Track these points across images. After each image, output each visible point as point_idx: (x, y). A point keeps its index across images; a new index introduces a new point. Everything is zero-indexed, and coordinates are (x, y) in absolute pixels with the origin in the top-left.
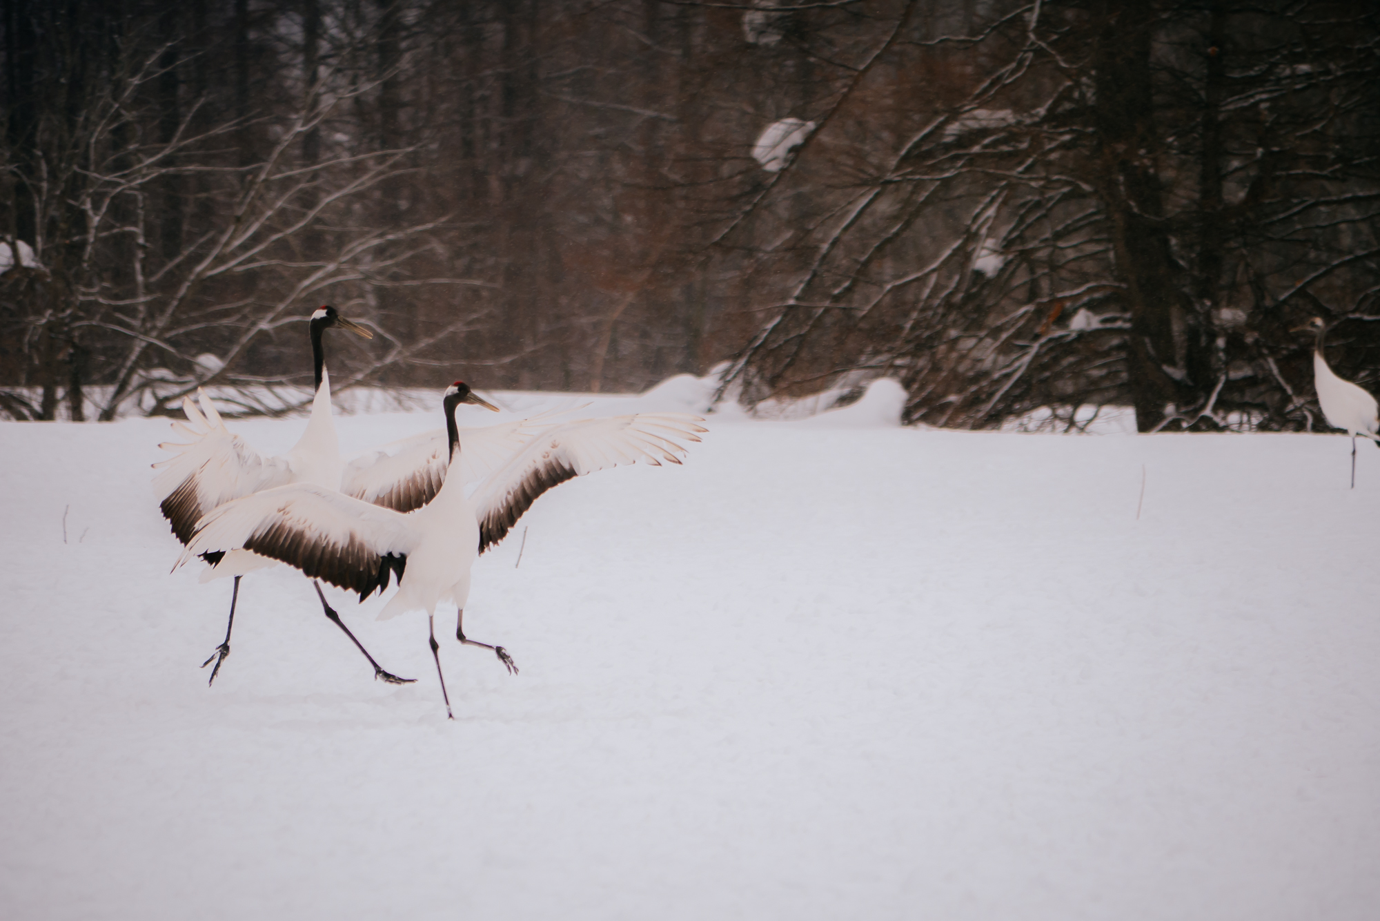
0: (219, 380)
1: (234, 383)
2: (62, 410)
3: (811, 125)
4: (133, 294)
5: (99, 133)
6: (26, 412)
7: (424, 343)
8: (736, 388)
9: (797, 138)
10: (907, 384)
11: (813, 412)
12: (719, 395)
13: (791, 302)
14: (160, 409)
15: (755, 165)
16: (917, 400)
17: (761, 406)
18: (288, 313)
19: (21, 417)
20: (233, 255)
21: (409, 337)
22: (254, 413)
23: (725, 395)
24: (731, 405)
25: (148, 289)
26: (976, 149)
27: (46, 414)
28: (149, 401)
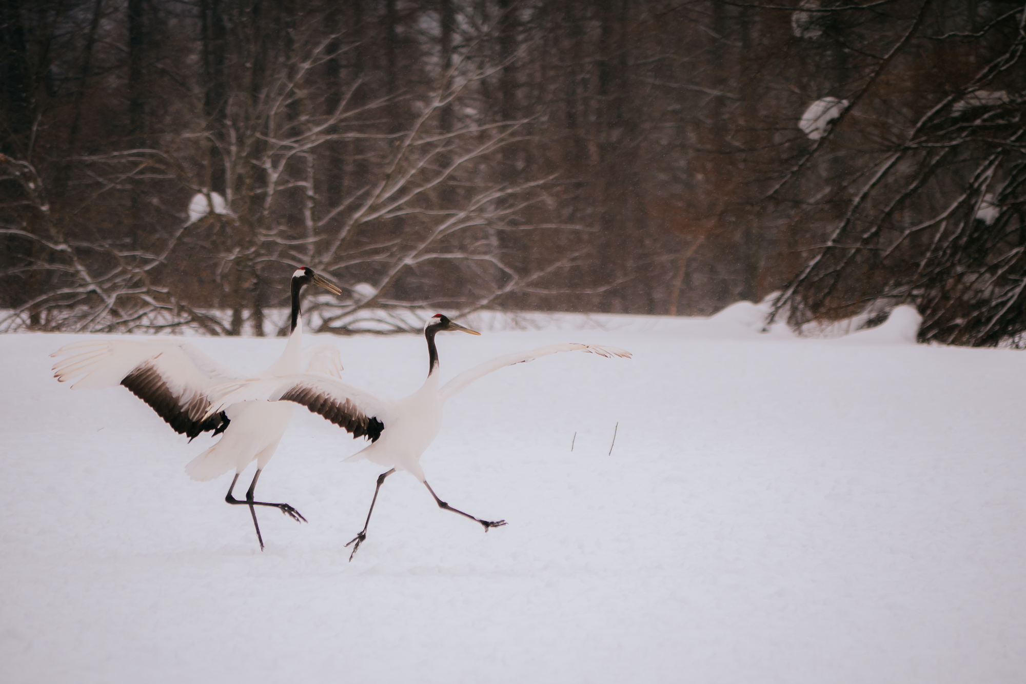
0: (372, 304)
1: (384, 307)
2: (247, 327)
3: (845, 103)
4: (304, 236)
5: (277, 107)
6: (218, 329)
7: (535, 276)
8: (785, 312)
9: (834, 113)
10: (922, 310)
11: (847, 331)
12: (772, 318)
13: (830, 244)
14: (325, 327)
15: (801, 134)
16: (930, 323)
17: (805, 327)
18: (427, 251)
19: (214, 333)
20: (384, 205)
21: (524, 271)
22: (400, 330)
23: (777, 318)
24: (781, 326)
25: (317, 232)
26: (978, 122)
27: (235, 330)
28: (317, 321)
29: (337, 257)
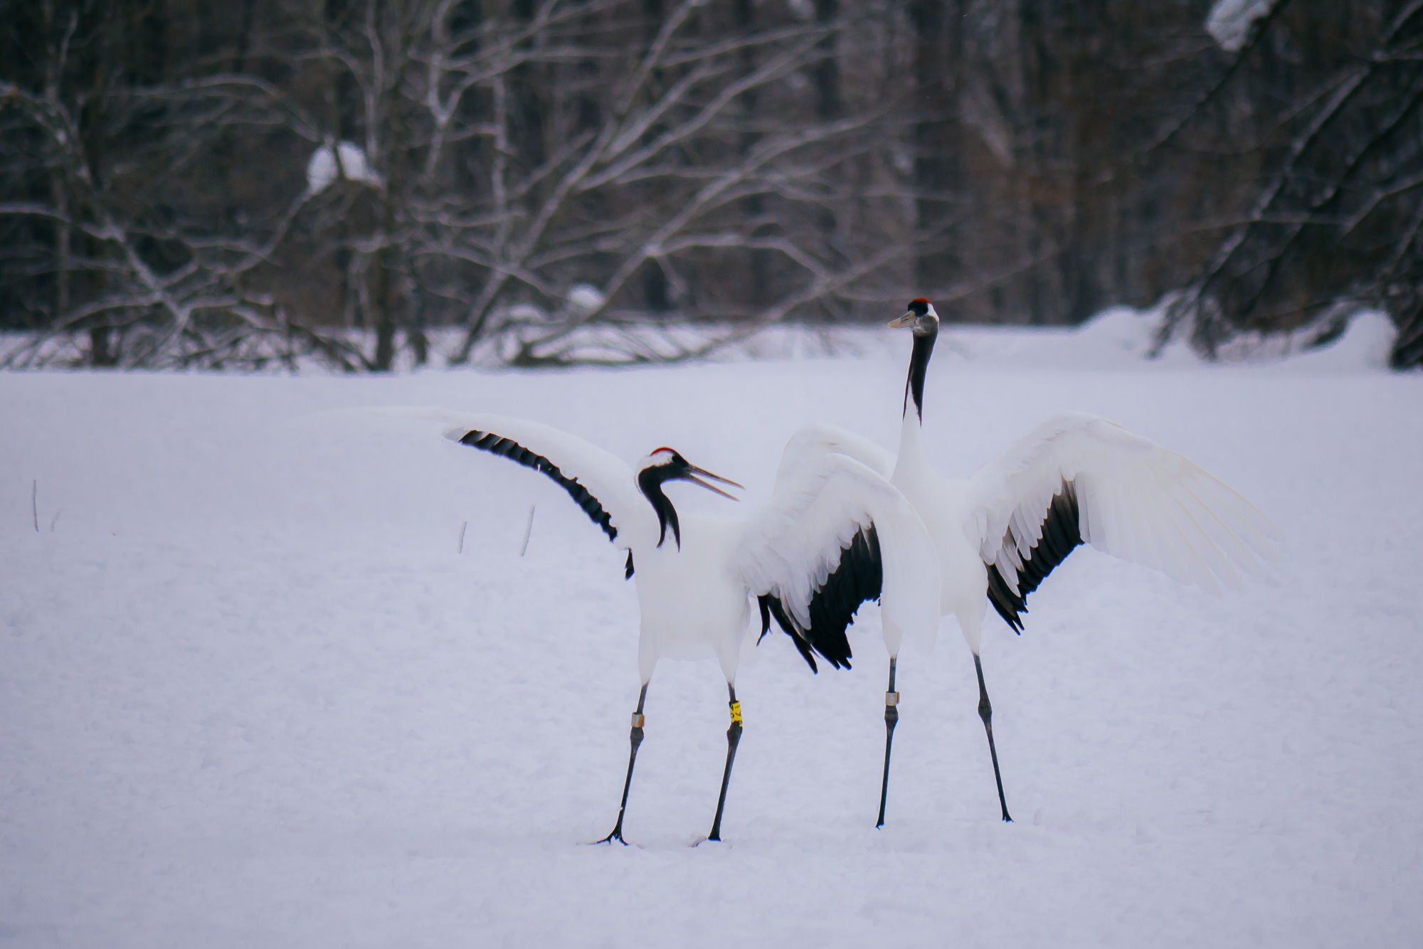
0: (596, 318)
1: (618, 323)
2: (404, 357)
4: (490, 209)
6: (354, 361)
8: (1188, 324)
9: (1260, 9)
10: (1398, 319)
11: (1285, 352)
12: (1164, 335)
13: (1257, 216)
14: (524, 359)
15: (1211, 43)
16: (1411, 339)
17: (1223, 348)
18: (684, 233)
19: (348, 368)
20: (616, 161)
21: (836, 265)
23: (1175, 333)
24: (1179, 348)
25: (510, 205)
27: (382, 362)
28: (511, 347)
29: (542, 247)
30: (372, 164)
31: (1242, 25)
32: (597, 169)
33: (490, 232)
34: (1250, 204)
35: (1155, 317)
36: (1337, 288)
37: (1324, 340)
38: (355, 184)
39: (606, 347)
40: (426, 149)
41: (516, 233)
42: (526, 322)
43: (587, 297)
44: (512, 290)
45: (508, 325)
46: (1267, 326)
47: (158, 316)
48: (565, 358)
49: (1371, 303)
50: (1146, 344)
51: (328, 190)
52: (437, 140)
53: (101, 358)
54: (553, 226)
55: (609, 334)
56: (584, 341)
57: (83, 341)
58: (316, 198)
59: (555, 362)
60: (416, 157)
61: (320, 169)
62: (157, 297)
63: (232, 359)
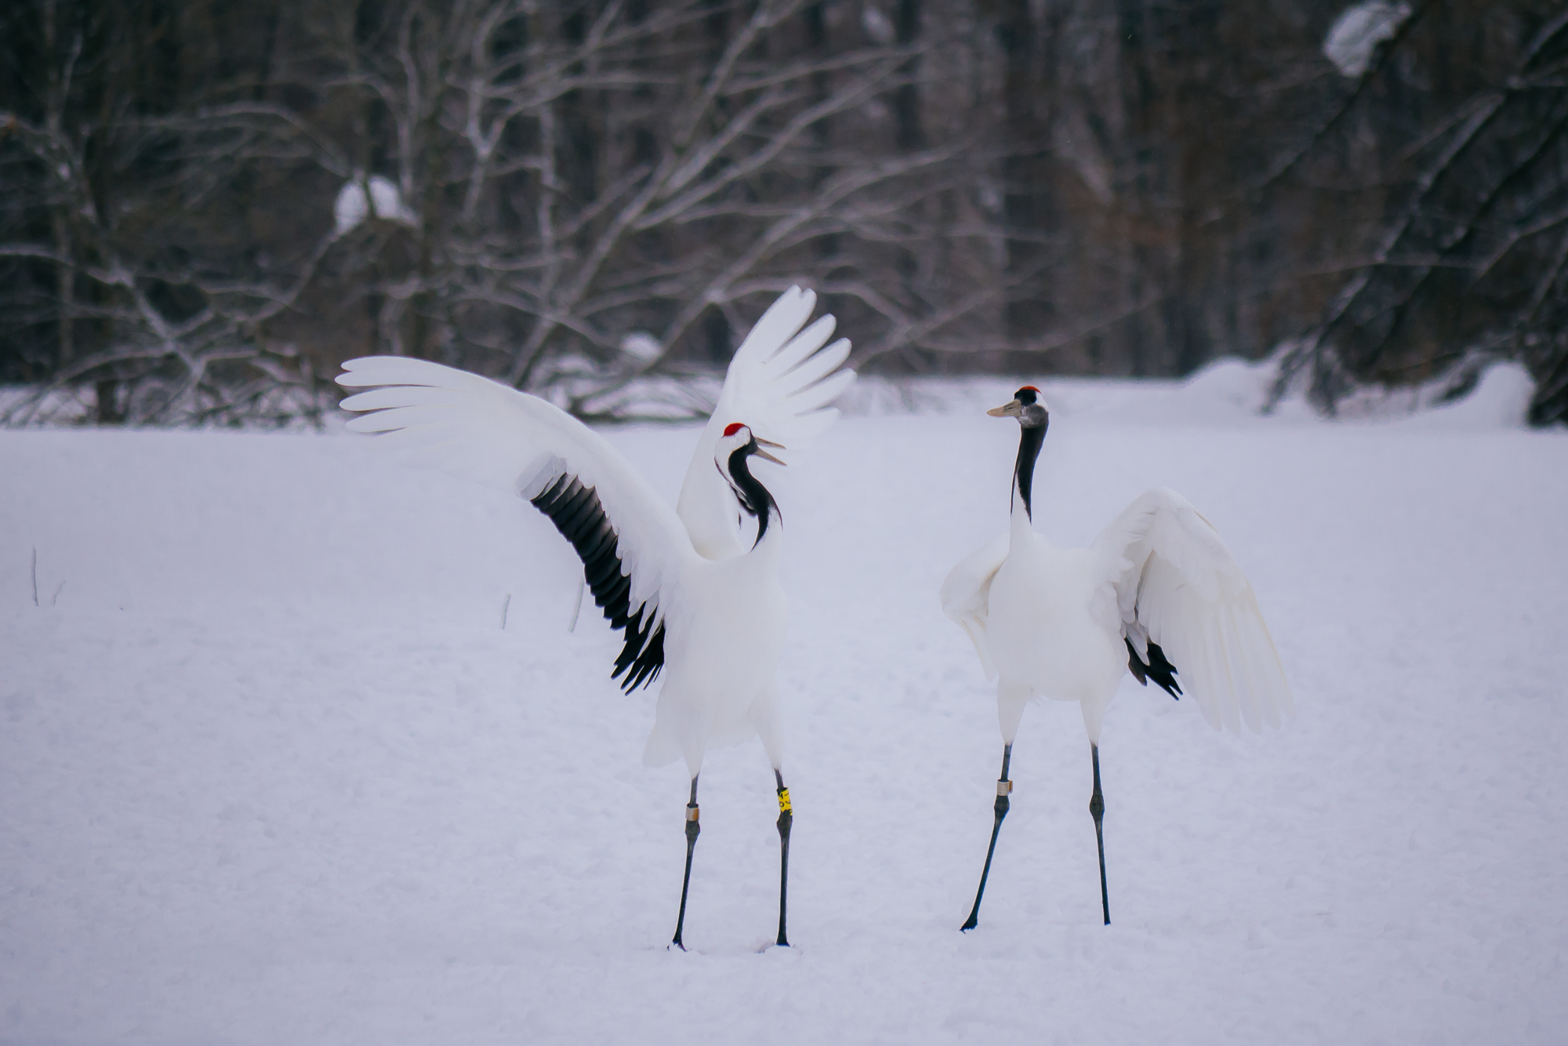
0: (654, 370)
1: (678, 376)
3: (1405, 11)
4: (535, 250)
5: (488, 31)
8: (1304, 378)
9: (1385, 29)
10: (1536, 370)
11: (1412, 408)
12: (1278, 389)
13: (1381, 258)
15: (1329, 68)
16: (1551, 393)
17: (1343, 404)
18: (750, 276)
20: (678, 194)
23: (1288, 389)
24: (1295, 403)
25: (559, 246)
29: (594, 291)
30: (408, 201)
31: (1364, 48)
32: (654, 206)
33: (536, 276)
34: (1372, 246)
35: (1268, 370)
36: (1470, 337)
37: (1455, 394)
38: (387, 223)
39: (663, 401)
40: (466, 184)
41: (566, 276)
42: (577, 375)
43: (643, 347)
44: (561, 339)
45: (555, 378)
46: (1392, 379)
47: (170, 368)
48: (618, 414)
49: (1506, 353)
50: (1258, 398)
51: (358, 229)
52: (478, 175)
53: (108, 414)
54: (606, 268)
55: (668, 387)
56: (640, 395)
57: (88, 396)
58: (345, 239)
59: (606, 419)
60: (454, 194)
61: (349, 206)
62: (170, 347)
63: (253, 416)
